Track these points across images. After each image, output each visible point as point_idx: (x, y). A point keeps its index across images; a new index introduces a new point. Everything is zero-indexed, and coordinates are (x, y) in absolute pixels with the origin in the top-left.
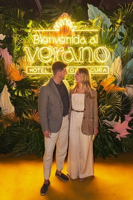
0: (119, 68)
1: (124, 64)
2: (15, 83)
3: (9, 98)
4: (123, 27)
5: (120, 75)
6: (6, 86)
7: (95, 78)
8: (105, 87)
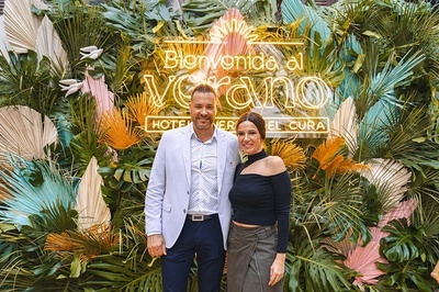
0: (351, 121)
1: (360, 112)
2: (116, 155)
3: (99, 187)
4: (354, 37)
5: (354, 136)
6: (94, 161)
7: (300, 142)
8: (321, 163)
